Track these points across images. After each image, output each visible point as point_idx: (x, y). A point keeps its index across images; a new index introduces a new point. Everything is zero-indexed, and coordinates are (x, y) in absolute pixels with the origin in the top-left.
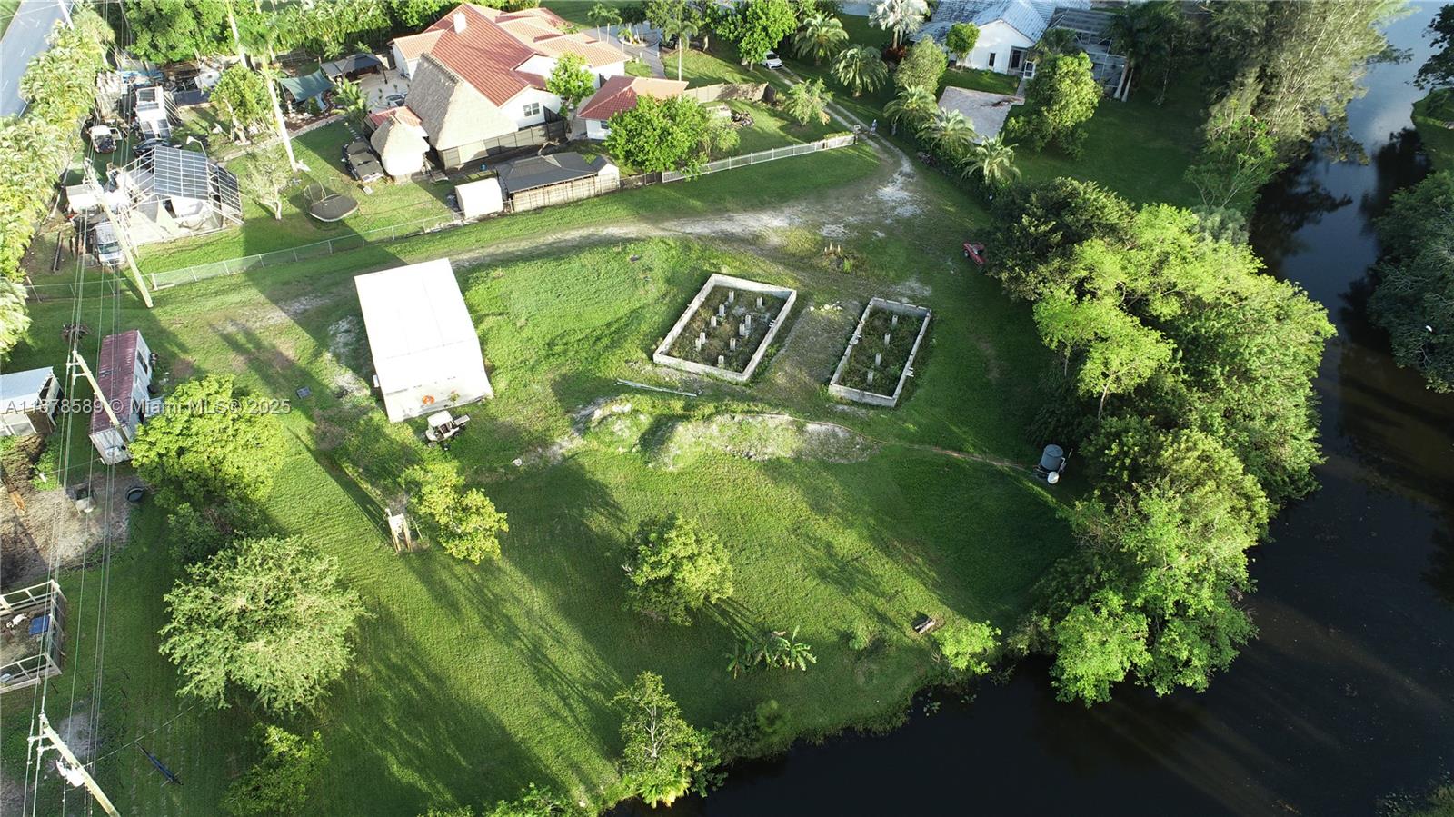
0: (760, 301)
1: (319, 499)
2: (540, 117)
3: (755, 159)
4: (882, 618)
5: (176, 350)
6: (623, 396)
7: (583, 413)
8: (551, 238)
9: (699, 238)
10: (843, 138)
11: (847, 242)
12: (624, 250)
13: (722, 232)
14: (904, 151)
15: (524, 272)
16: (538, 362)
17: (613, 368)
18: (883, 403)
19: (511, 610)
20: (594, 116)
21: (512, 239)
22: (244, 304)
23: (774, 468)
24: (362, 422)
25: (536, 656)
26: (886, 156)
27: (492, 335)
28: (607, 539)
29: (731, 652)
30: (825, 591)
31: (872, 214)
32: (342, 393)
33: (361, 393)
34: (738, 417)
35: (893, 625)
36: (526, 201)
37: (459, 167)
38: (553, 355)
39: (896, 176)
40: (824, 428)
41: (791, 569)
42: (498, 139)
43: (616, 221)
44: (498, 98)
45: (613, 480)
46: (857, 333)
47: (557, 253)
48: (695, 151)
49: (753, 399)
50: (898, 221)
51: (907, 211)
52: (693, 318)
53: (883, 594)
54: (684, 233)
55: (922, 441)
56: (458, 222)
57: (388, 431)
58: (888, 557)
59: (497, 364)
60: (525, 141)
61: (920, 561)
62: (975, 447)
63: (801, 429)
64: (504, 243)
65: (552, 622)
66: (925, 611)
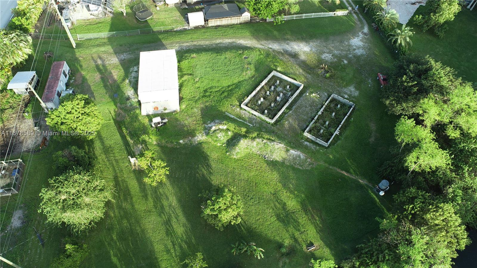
0: (288, 87)
3: (305, 16)
4: (296, 240)
5: (79, 67)
6: (224, 122)
7: (209, 125)
8: (218, 41)
9: (274, 51)
10: (344, 12)
11: (331, 63)
12: (243, 53)
13: (283, 50)
14: (367, 22)
15: (204, 57)
16: (199, 98)
17: (226, 107)
18: (323, 145)
19: (165, 203)
21: (204, 39)
22: (105, 52)
23: (273, 164)
24: (132, 113)
25: (168, 223)
26: (359, 23)
27: (185, 83)
29: (235, 245)
30: (278, 224)
31: (345, 51)
32: (128, 98)
33: (135, 100)
34: (265, 141)
35: (300, 244)
36: (213, 23)
37: (192, 3)
38: (205, 96)
39: (360, 33)
40: (296, 153)
41: (268, 211)
43: (244, 38)
45: (214, 155)
46: (322, 110)
47: (218, 50)
48: (281, 12)
49: (273, 133)
50: (354, 56)
51: (359, 52)
52: (260, 90)
53: (299, 230)
54: (268, 47)
55: (333, 165)
56: (186, 27)
57: (140, 118)
58: (306, 214)
59: (184, 97)
61: (317, 219)
62: (354, 171)
63: (287, 151)
64: (200, 41)
65: (177, 212)
66: (313, 241)
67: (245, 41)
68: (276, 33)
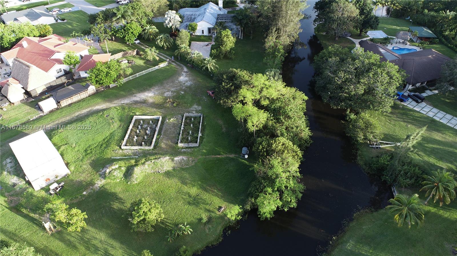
0: (151, 122)
1: (15, 224)
2: (63, 73)
3: (138, 75)
4: (209, 211)
6: (115, 163)
7: (103, 171)
8: (77, 114)
9: (127, 104)
10: (164, 64)
11: (173, 97)
12: (103, 114)
13: (134, 101)
14: (183, 64)
16: (83, 158)
17: (110, 154)
18: (195, 146)
19: (94, 242)
20: (82, 70)
21: (63, 117)
23: (168, 174)
24: (25, 193)
26: (178, 67)
27: (65, 152)
28: (121, 210)
29: (168, 235)
30: (191, 208)
31: (178, 86)
32: (14, 185)
33: (22, 183)
34: (153, 161)
35: (213, 212)
36: (64, 103)
37: (37, 95)
38: (88, 154)
39: (183, 73)
40: (179, 158)
41: (180, 204)
42: (50, 83)
43: (98, 104)
44: (46, 69)
45: (118, 190)
46: (183, 126)
47: (80, 119)
48: (119, 77)
49: (156, 154)
50: (187, 87)
51: (188, 84)
52: (131, 132)
53: (207, 204)
54: (121, 104)
55: (208, 155)
56: (41, 115)
57: (35, 194)
58: (207, 192)
59: (69, 162)
60: (59, 82)
61: (216, 191)
62: (223, 152)
63: (173, 160)
64: (61, 119)
65: (109, 242)
66: (220, 205)
67: (100, 106)
68: (122, 93)
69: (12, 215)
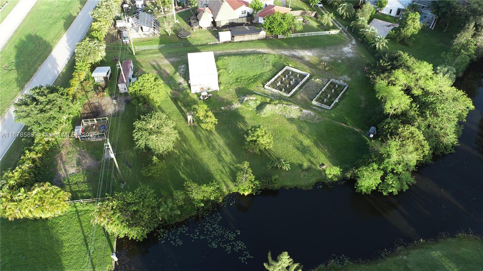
0: (298, 75)
1: (171, 109)
2: (246, 15)
3: (307, 34)
4: (312, 162)
5: (140, 67)
6: (254, 95)
7: (242, 98)
8: (242, 50)
9: (285, 55)
10: (336, 31)
11: (329, 62)
12: (262, 56)
13: (292, 55)
14: (354, 37)
15: (233, 58)
16: (233, 83)
17: (253, 88)
18: (327, 108)
19: (214, 143)
20: (261, 16)
21: (232, 49)
22: (158, 57)
23: (291, 120)
24: (184, 92)
25: (219, 155)
26: (348, 38)
27: (221, 74)
28: (242, 130)
29: (269, 163)
30: (298, 153)
31: (339, 55)
32: (180, 84)
33: (185, 85)
34: (284, 105)
35: (314, 165)
36: (237, 39)
37: (220, 27)
38: (237, 82)
39: (349, 44)
40: (308, 112)
41: (290, 146)
42: (233, 20)
43: (262, 48)
44: (235, 7)
45: (247, 117)
46: (325, 88)
47: (243, 54)
48: (289, 30)
49: (290, 101)
50: (346, 58)
51: (350, 56)
52: (278, 77)
53: (313, 157)
54: (281, 53)
55: (335, 120)
56: (217, 42)
57: (190, 95)
58: (317, 148)
59: (222, 82)
60: (240, 21)
61: (326, 150)
62: (351, 124)
63: (301, 111)
64: (229, 50)
65: (224, 148)
66: (324, 163)
67: (263, 50)
68: (285, 44)
69: (171, 103)
